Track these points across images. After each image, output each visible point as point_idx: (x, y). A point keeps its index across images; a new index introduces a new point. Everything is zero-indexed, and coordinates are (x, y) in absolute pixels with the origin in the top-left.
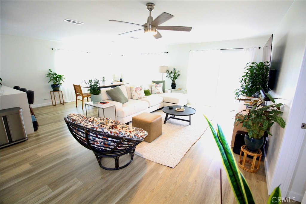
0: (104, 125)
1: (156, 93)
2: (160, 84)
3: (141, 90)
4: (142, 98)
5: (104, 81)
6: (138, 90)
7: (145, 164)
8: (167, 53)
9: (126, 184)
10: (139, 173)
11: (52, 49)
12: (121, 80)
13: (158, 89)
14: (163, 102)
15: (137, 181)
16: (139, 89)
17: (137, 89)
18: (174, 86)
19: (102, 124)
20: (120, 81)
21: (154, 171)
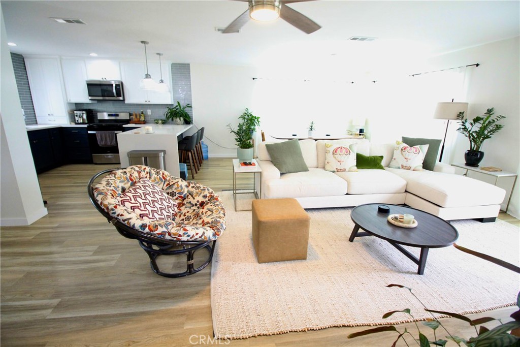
0: (192, 196)
1: (399, 168)
2: (418, 146)
3: (348, 152)
4: (345, 170)
5: (311, 130)
6: (341, 152)
7: (197, 293)
8: (477, 65)
9: (133, 301)
10: (166, 301)
11: (254, 79)
12: (361, 131)
13: (409, 158)
14: (406, 191)
15: (145, 310)
16: (344, 151)
17: (339, 150)
18: (473, 158)
19: (190, 194)
20: (358, 132)
21: (185, 314)
